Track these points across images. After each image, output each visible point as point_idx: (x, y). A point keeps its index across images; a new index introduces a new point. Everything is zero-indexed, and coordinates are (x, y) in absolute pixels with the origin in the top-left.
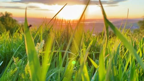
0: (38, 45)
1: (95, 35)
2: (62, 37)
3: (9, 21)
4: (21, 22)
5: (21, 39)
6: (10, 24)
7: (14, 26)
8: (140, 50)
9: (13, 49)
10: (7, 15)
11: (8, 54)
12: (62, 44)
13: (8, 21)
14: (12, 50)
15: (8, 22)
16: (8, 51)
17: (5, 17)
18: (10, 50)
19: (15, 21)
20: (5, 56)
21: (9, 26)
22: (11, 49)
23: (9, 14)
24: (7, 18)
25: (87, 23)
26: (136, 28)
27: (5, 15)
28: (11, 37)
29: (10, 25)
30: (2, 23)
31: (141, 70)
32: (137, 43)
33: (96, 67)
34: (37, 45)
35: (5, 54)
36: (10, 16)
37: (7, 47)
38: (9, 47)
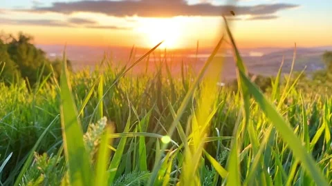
0: (92, 129)
1: (222, 84)
2: (147, 95)
3: (27, 53)
4: (53, 55)
5: (54, 97)
6: (28, 60)
7: (39, 64)
8: (327, 126)
9: (36, 123)
10: (23, 39)
11: (23, 135)
12: (147, 111)
13: (24, 53)
14: (34, 124)
15: (24, 56)
16: (24, 127)
17: (17, 44)
18: (27, 125)
19: (42, 52)
20: (18, 138)
21: (27, 64)
22: (30, 121)
23: (27, 37)
24: (23, 47)
25: (204, 58)
26: (319, 69)
27: (18, 40)
28: (31, 91)
29: (30, 62)
30: (12, 58)
31: (328, 172)
32: (320, 107)
33: (222, 176)
34: (89, 129)
35: (18, 134)
36: (31, 42)
37: (23, 118)
38: (26, 117)
